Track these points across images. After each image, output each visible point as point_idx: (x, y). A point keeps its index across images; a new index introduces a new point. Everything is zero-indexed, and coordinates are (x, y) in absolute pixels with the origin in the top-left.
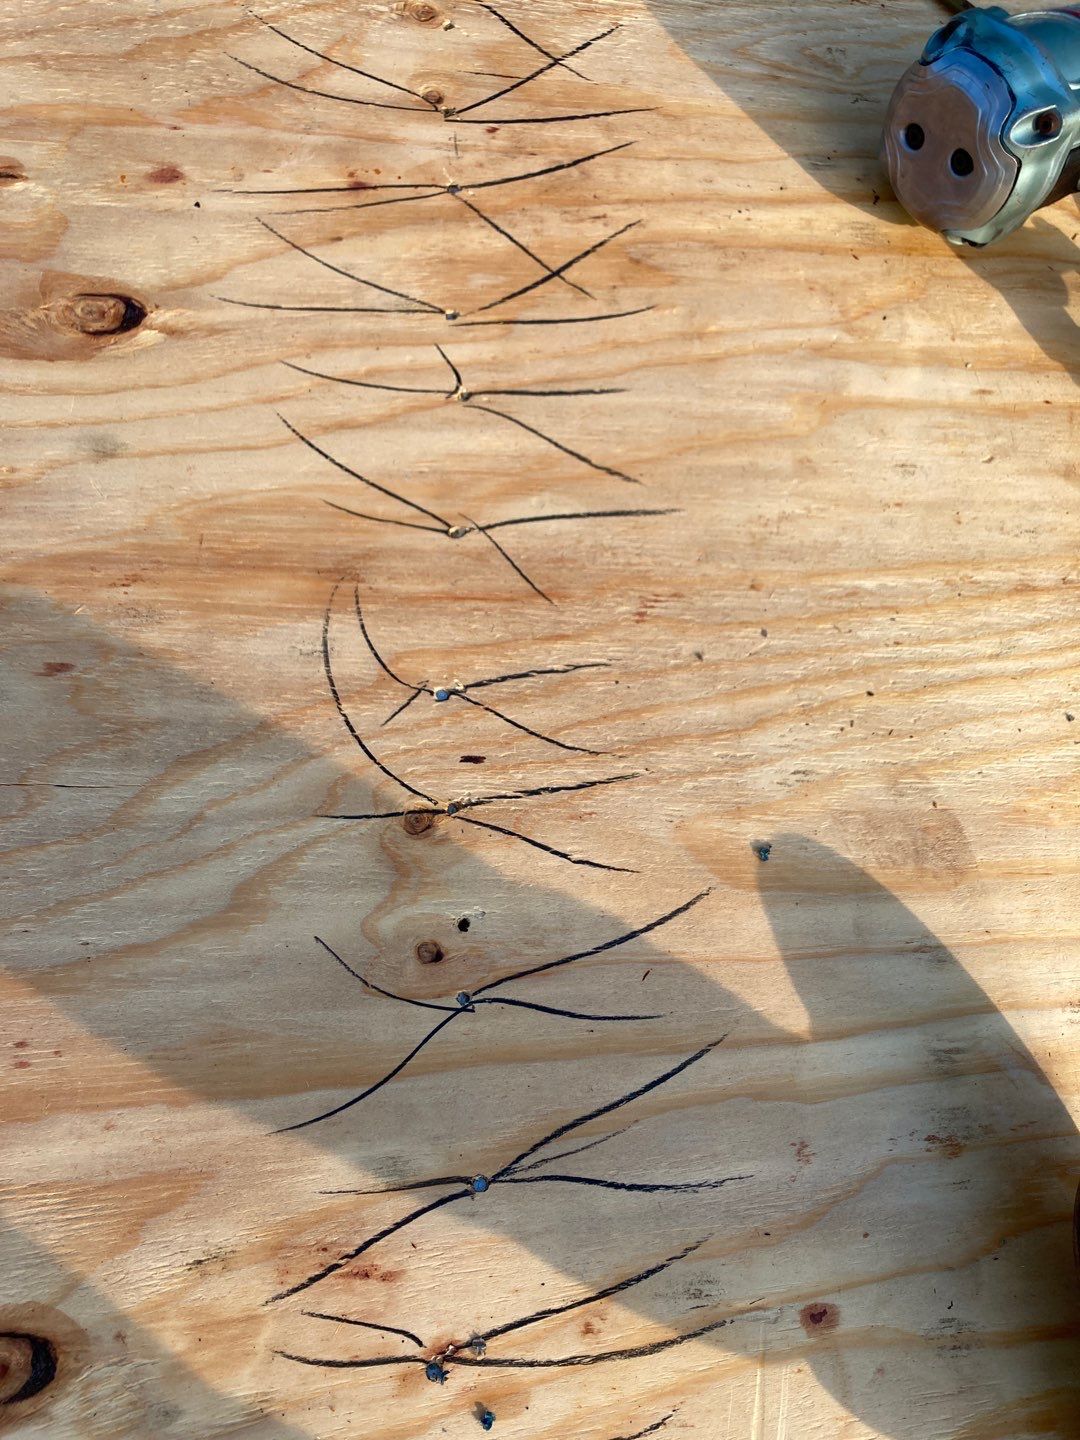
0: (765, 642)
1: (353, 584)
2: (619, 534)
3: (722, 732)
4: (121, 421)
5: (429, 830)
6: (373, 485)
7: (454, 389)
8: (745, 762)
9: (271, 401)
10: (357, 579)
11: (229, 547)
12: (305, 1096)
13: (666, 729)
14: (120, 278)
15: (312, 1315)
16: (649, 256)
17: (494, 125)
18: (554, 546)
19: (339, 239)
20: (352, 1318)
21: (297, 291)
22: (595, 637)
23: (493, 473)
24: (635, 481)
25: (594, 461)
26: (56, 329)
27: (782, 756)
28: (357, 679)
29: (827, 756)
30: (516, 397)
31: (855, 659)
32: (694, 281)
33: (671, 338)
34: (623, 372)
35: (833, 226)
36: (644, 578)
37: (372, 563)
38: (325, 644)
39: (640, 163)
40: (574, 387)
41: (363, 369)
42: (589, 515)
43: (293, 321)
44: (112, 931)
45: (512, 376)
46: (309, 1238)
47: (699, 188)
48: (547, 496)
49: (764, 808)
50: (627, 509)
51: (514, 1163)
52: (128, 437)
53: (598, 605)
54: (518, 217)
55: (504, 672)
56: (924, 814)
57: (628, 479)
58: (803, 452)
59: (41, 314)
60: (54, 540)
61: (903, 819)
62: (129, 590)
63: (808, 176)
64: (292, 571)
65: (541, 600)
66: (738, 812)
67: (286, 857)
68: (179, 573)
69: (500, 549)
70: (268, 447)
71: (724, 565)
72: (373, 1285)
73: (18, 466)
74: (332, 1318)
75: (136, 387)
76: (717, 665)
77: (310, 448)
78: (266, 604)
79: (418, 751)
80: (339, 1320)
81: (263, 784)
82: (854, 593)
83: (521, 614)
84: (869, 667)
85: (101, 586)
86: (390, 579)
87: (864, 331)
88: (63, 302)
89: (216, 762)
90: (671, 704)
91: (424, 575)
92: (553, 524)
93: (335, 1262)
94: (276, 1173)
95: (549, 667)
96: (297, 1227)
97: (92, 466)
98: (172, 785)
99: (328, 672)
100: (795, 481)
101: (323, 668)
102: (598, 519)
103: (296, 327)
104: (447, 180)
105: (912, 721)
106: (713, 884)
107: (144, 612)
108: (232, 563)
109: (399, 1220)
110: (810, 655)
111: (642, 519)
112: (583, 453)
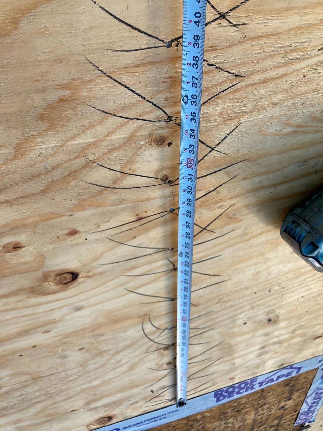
52: (83, 304)
88: (53, 278)
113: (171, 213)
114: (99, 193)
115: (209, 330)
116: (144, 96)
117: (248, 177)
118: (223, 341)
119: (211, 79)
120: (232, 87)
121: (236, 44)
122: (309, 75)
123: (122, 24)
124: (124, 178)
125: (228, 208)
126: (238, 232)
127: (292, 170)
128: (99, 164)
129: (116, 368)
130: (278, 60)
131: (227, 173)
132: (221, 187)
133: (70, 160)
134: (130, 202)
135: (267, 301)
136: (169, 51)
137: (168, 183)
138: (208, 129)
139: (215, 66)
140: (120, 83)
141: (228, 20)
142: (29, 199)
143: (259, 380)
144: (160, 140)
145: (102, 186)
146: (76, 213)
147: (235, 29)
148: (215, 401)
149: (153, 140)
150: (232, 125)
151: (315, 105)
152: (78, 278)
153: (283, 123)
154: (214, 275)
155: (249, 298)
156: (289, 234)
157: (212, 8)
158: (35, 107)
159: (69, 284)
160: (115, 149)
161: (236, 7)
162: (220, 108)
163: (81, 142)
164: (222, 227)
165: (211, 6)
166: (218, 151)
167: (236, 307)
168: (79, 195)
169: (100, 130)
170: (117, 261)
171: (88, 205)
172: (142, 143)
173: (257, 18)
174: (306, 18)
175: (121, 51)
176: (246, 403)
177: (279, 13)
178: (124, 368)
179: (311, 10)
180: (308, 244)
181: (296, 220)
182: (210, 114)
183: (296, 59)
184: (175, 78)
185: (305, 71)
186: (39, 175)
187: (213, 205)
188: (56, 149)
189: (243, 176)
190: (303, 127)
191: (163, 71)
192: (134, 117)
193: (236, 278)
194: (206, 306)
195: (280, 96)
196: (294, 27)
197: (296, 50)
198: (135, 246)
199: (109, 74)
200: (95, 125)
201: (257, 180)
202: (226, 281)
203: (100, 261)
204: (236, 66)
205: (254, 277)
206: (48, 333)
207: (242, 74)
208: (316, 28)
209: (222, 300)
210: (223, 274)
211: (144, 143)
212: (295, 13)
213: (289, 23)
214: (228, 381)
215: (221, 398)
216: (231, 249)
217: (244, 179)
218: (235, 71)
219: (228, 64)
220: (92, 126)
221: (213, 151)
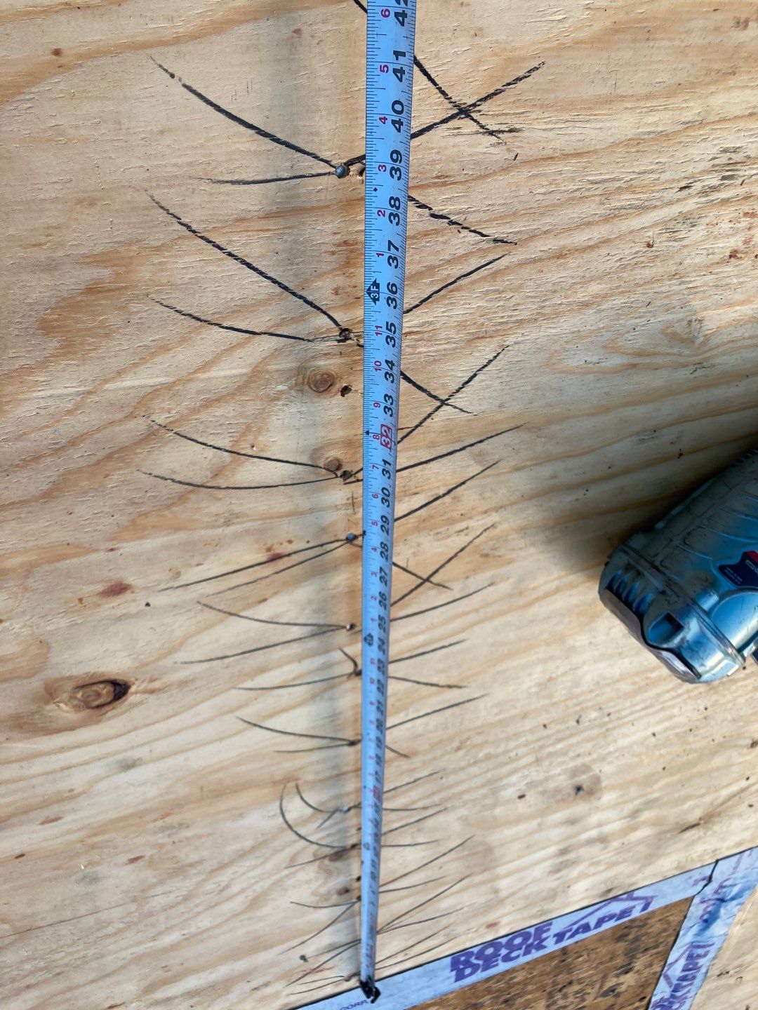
1: (295, 782)
9: (231, 711)
11: (220, 786)
19: (265, 600)
52: (140, 754)
62: (166, 820)
68: (193, 805)
70: (233, 735)
75: (135, 729)
97: (121, 774)
103: (240, 665)
107: (177, 826)
113: (348, 545)
114: (180, 499)
115: (439, 812)
116: (286, 284)
117: (524, 464)
118: (470, 838)
119: (438, 248)
120: (488, 267)
121: (495, 173)
122: (660, 242)
123: (236, 123)
124: (239, 466)
125: (480, 535)
126: (504, 587)
127: (623, 450)
128: (178, 434)
129: (217, 904)
130: (590, 209)
131: (477, 455)
132: (463, 486)
133: (111, 423)
134: (254, 520)
135: (572, 745)
136: (345, 184)
137: (341, 476)
138: (431, 359)
139: (448, 218)
140: (230, 254)
141: (475, 121)
142: (13, 511)
143: (557, 927)
144: (324, 381)
145: (187, 484)
146: (125, 544)
147: (493, 139)
148: (453, 979)
149: (306, 380)
150: (486, 350)
151: (674, 308)
152: (129, 694)
153: (604, 347)
154: (450, 687)
155: (530, 738)
156: (618, 595)
157: (440, 95)
158: (30, 304)
159: (107, 708)
160: (218, 400)
161: (495, 94)
162: (459, 312)
163: (137, 383)
164: (467, 577)
165: (437, 91)
166: (455, 407)
167: (502, 759)
168: (132, 502)
169: (184, 358)
170: (219, 655)
171: (153, 527)
172: (280, 388)
173: (541, 119)
174: (651, 119)
175: (233, 182)
176: (525, 982)
177: (590, 108)
178: (238, 903)
179: (661, 101)
180: (659, 619)
181: (633, 563)
182: (438, 326)
183: (630, 208)
184: (357, 243)
185: (650, 234)
186: (37, 458)
187: (446, 528)
188: (79, 399)
189: (514, 463)
190: (648, 355)
191: (330, 227)
192: (263, 330)
193: (499, 693)
194: (430, 756)
195: (595, 288)
196: (624, 138)
197: (630, 189)
198: (263, 618)
199: (204, 232)
200: (170, 347)
201: (546, 471)
202: (477, 698)
203: (181, 656)
204: (495, 219)
205: (540, 690)
206: (55, 823)
207: (511, 238)
208: (675, 141)
209: (468, 742)
210: (469, 683)
211: (286, 388)
212: (626, 109)
213: (613, 130)
214: (483, 930)
215: (468, 971)
216: (488, 626)
217: (517, 469)
218: (493, 231)
219: (477, 214)
220: (164, 349)
221: (445, 408)
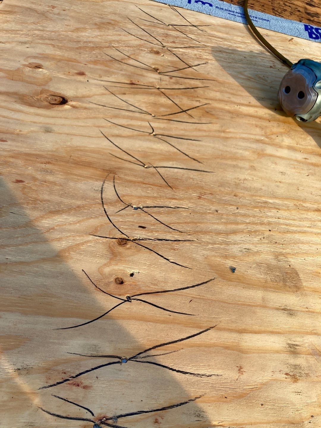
0: (237, 211)
1: (114, 175)
2: (195, 175)
3: (222, 233)
4: (55, 124)
5: (125, 245)
6: (124, 151)
7: (151, 132)
8: (229, 243)
9: (98, 127)
10: (115, 173)
11: (79, 159)
12: (68, 319)
13: (204, 229)
14: (63, 93)
15: (55, 396)
16: (211, 112)
17: (171, 77)
18: (176, 175)
19: (125, 94)
20: (70, 400)
21: (111, 103)
22: (185, 201)
23: (159, 154)
24: (202, 163)
25: (190, 156)
26: (42, 101)
27: (241, 243)
28: (110, 199)
29: (256, 246)
30: (169, 138)
31: (266, 220)
32: (223, 119)
33: (216, 131)
34: (200, 137)
35: (263, 113)
36: (202, 188)
37: (120, 170)
38: (102, 188)
39: (211, 91)
40: (186, 138)
41: (126, 124)
42: (187, 169)
43: (108, 110)
44: (17, 256)
45: (169, 132)
46: (60, 368)
47: (226, 99)
48: (175, 162)
49: (234, 257)
50: (198, 169)
51: (138, 355)
52: (55, 128)
53: (187, 192)
54: (175, 97)
55: (155, 205)
56: (286, 268)
57: (199, 162)
58: (252, 164)
59: (39, 98)
60: (28, 149)
61: (279, 268)
62: (46, 165)
63: (257, 102)
64: (96, 168)
65: (170, 188)
66: (226, 257)
67: (78, 245)
68: (62, 163)
69: (159, 173)
70: (95, 137)
71: (227, 188)
72: (80, 389)
73: (22, 130)
74: (62, 399)
75: (61, 118)
76: (222, 214)
77: (107, 140)
78: (86, 175)
79: (125, 222)
80: (65, 400)
81: (75, 223)
82: (266, 202)
83: (163, 191)
84: (269, 223)
85: (38, 163)
86: (125, 175)
87: (271, 138)
88: (46, 96)
89: (61, 214)
90: (207, 223)
91: (135, 176)
92: (176, 170)
93: (67, 378)
94: (54, 343)
95: (170, 206)
96: (57, 363)
97: (43, 134)
98: (47, 218)
99: (102, 196)
100: (249, 171)
101: (100, 195)
102: (189, 170)
103: (110, 111)
104: (157, 86)
105: (283, 240)
106: (216, 277)
107: (49, 171)
108: (79, 163)
109: (93, 368)
110: (252, 217)
111: (203, 173)
112: (187, 154)
145: (114, 59)
152: (66, 104)
159: (56, 106)
